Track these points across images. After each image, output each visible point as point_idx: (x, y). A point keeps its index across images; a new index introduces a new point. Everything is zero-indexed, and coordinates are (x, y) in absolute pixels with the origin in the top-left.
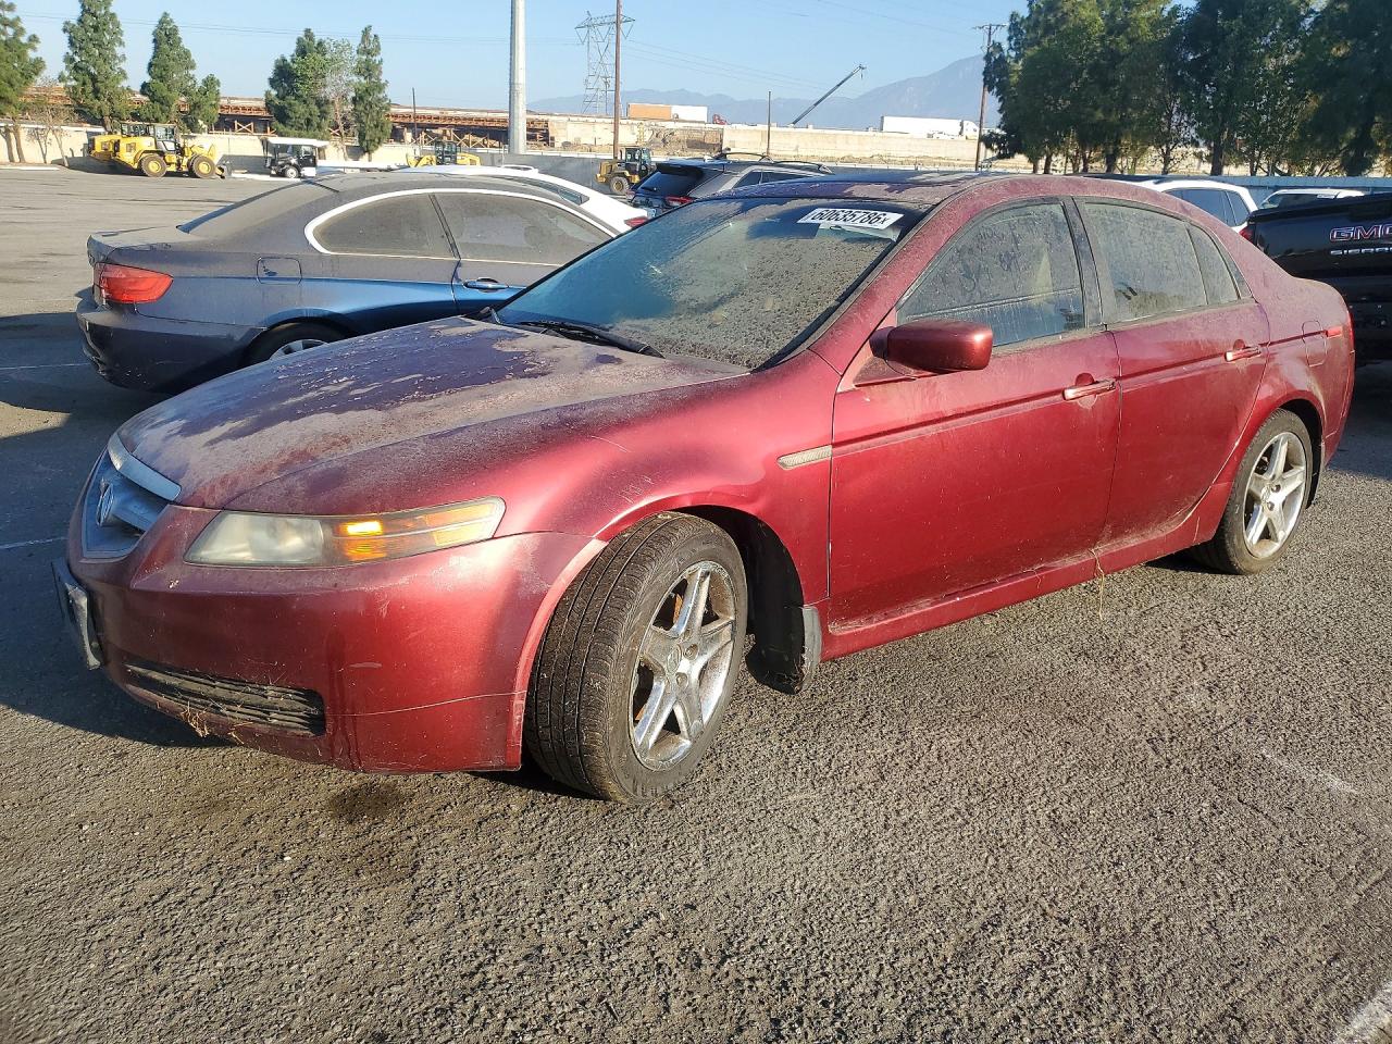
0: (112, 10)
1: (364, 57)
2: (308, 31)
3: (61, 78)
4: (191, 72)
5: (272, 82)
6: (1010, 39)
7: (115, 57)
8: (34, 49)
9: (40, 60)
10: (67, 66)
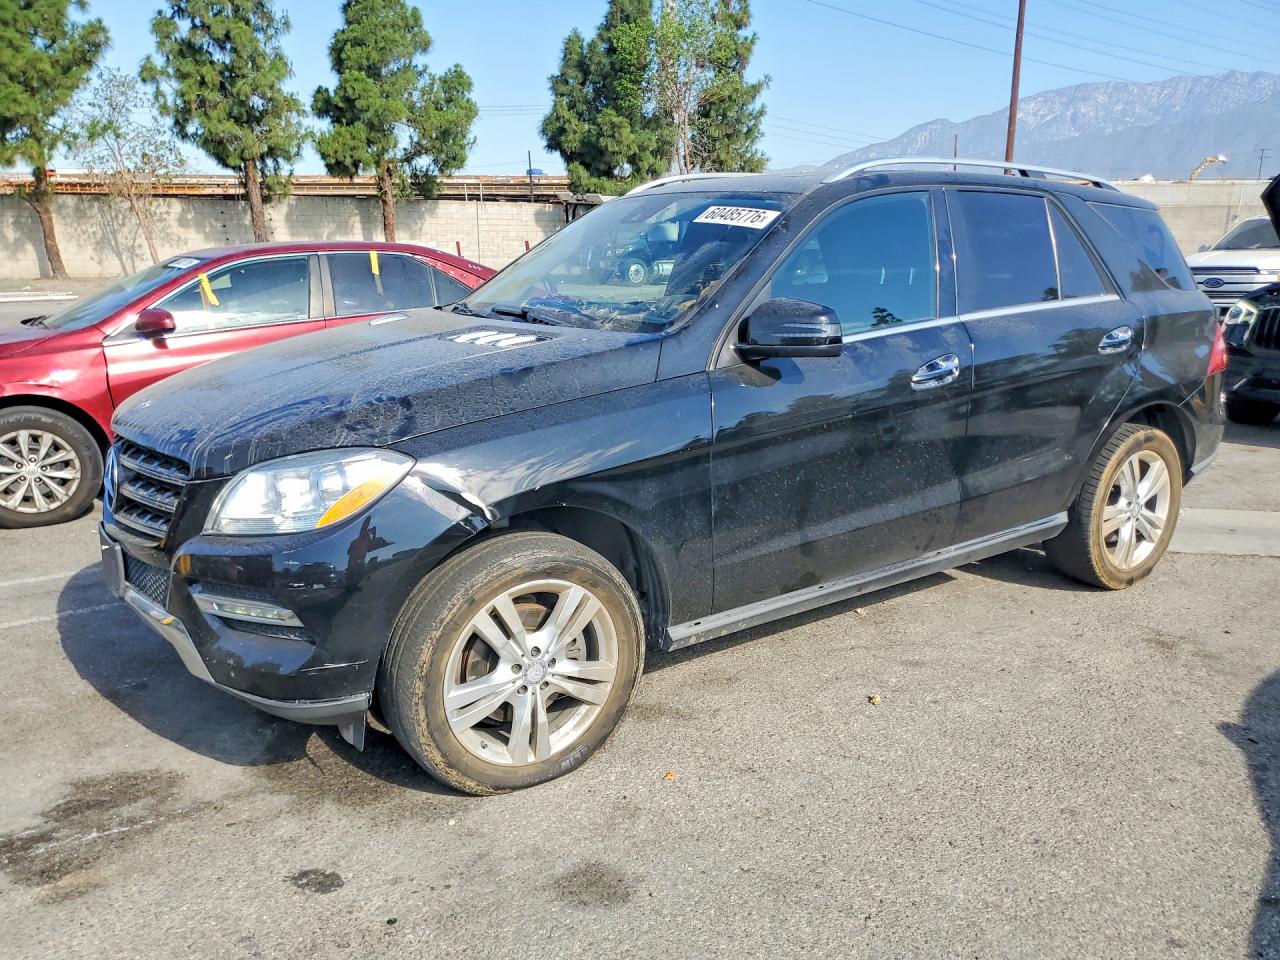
3: (148, 74)
4: (419, 60)
5: (558, 83)
9: (98, 27)
10: (160, 44)
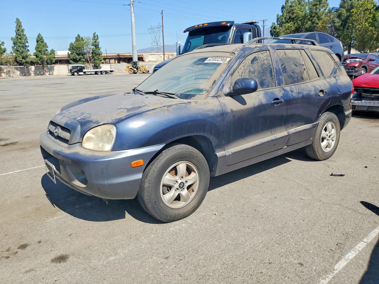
0: (24, 33)
1: (94, 41)
2: (78, 35)
3: (11, 53)
4: (47, 49)
5: (69, 49)
6: (277, 22)
7: (26, 46)
8: (3, 45)
9: (5, 49)
10: (13, 50)
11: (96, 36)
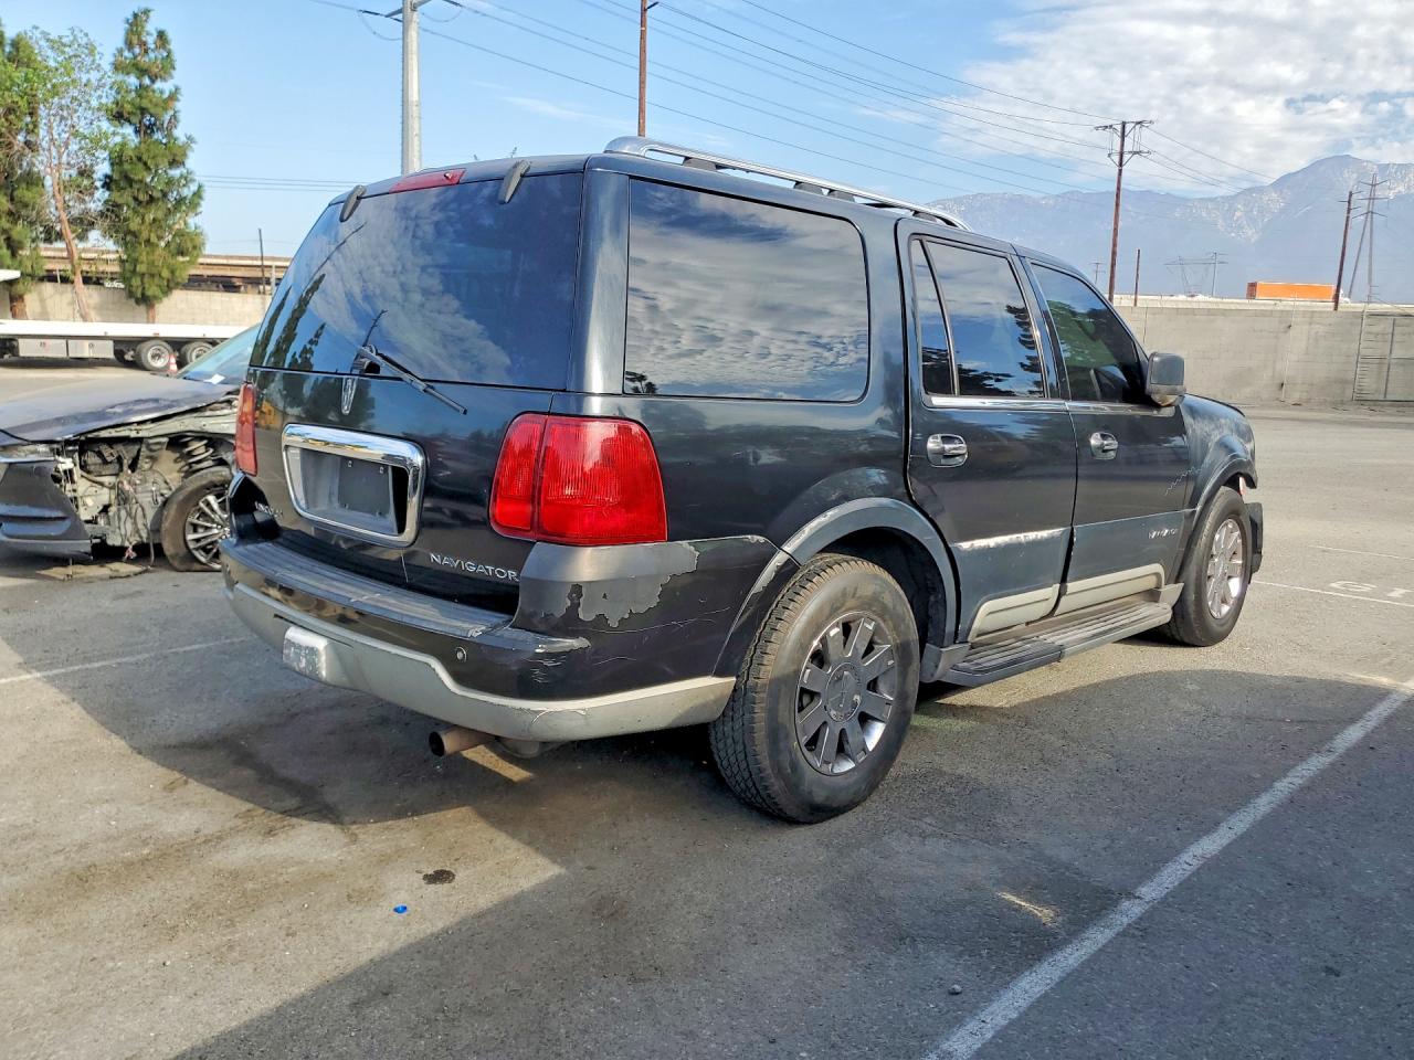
1: (133, 80)
11: (151, 40)
